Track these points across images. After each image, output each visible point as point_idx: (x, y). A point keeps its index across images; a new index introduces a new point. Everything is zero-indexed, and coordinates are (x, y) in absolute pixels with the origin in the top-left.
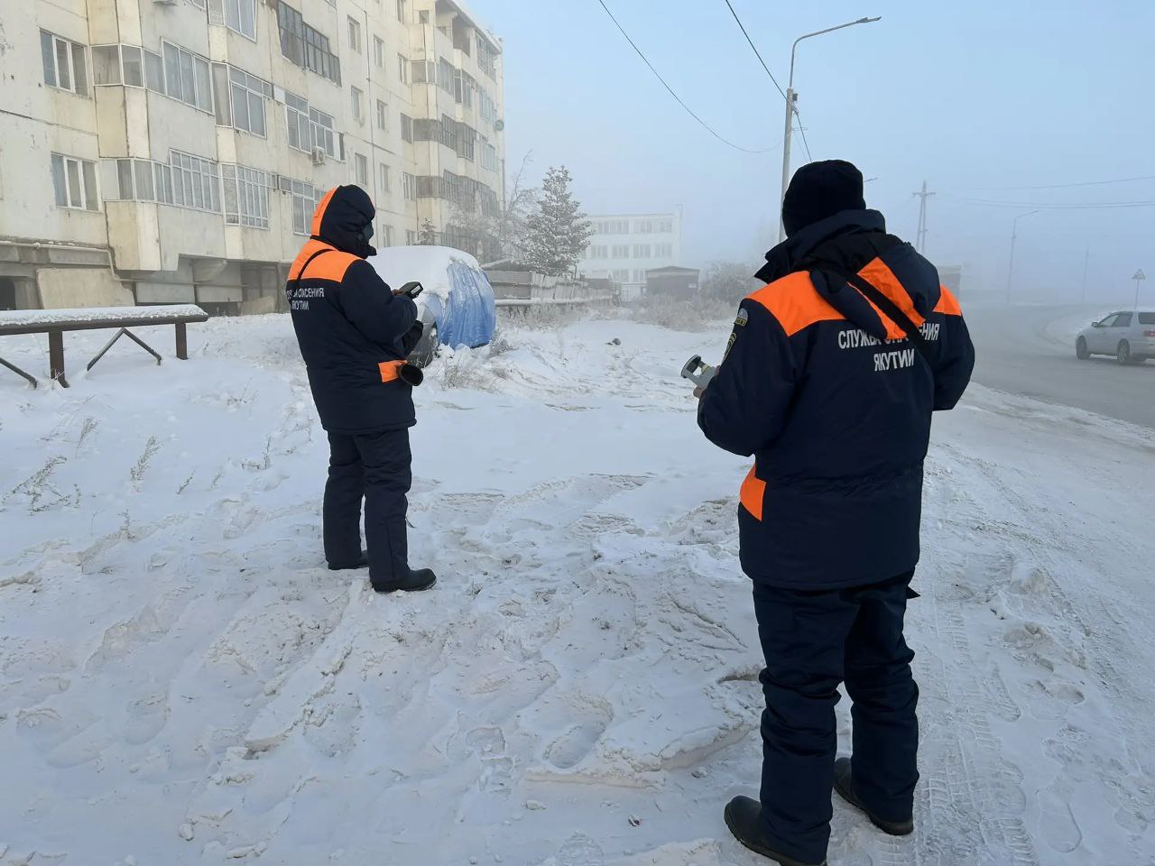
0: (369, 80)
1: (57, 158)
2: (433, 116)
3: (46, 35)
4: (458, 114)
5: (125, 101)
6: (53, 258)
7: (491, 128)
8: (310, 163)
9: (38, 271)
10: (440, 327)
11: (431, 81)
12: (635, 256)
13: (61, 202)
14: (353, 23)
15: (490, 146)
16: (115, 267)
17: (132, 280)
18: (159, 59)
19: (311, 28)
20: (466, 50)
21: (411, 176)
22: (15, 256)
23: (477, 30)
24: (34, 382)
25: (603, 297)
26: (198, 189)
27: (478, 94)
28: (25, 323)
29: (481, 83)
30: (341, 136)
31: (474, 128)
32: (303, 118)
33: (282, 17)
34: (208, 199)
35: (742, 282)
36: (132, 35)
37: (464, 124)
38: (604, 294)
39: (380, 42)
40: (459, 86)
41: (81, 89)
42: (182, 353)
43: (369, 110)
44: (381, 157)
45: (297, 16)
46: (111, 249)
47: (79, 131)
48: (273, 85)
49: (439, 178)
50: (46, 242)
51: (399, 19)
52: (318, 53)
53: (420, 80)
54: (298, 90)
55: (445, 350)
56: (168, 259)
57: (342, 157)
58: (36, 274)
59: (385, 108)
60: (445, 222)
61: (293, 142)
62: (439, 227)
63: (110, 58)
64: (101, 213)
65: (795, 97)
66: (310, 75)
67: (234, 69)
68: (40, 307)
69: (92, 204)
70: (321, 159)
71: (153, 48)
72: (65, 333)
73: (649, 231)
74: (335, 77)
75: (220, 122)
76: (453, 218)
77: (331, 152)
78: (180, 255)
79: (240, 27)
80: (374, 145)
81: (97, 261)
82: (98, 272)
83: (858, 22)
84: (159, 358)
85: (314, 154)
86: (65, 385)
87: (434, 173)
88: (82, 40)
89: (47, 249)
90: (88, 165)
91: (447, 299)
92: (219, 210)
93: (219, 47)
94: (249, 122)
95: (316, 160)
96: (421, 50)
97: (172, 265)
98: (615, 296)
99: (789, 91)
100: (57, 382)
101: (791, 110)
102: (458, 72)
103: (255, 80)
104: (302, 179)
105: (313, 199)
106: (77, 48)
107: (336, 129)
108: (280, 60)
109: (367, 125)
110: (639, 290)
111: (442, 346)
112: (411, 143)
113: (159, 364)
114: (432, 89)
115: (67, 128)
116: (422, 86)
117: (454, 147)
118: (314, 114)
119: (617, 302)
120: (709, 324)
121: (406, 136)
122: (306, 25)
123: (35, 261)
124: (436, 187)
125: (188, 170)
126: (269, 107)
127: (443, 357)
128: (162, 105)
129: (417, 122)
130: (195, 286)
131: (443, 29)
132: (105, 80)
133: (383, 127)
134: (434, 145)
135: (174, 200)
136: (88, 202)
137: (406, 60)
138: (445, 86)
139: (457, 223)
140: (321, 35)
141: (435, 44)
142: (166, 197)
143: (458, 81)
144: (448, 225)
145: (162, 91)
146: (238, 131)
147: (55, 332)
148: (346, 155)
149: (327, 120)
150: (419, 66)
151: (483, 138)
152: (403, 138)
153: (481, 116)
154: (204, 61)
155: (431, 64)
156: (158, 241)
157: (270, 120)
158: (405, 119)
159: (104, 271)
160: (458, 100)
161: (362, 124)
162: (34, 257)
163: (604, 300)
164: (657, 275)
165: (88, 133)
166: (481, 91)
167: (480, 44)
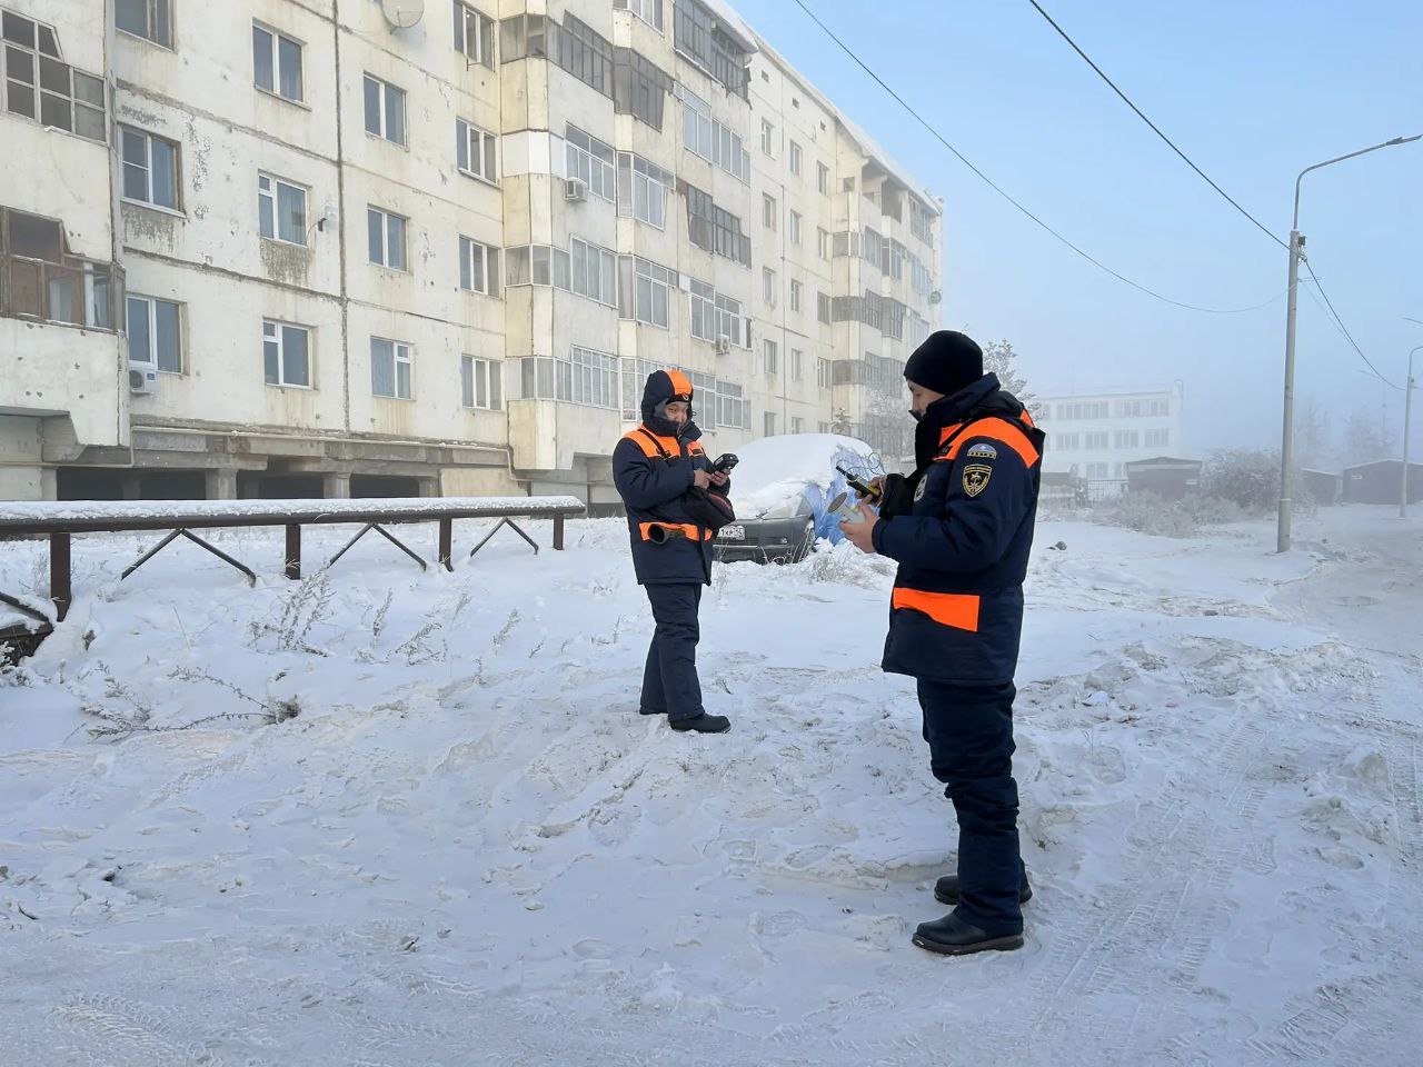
0: (783, 258)
1: (467, 359)
2: (855, 293)
3: (464, 241)
4: (885, 288)
5: (532, 301)
6: (457, 458)
7: (925, 300)
8: (714, 353)
9: (442, 470)
10: (818, 520)
11: (855, 254)
12: (1118, 446)
13: (468, 401)
14: (769, 201)
15: (923, 321)
16: (512, 466)
17: (528, 479)
18: (567, 256)
19: (721, 209)
20: (897, 216)
21: (828, 361)
22: (422, 456)
23: (911, 193)
24: (423, 564)
25: (1061, 495)
26: (597, 385)
27: (910, 265)
28: (421, 509)
29: (914, 251)
30: (749, 321)
31: (904, 302)
32: (709, 306)
33: (691, 203)
34: (606, 395)
35: (1258, 476)
36: (543, 235)
37: (892, 299)
38: (1063, 491)
39: (797, 216)
40: (887, 256)
41: (493, 291)
42: (558, 544)
43: (782, 291)
44: (794, 342)
45: (708, 200)
46: (511, 449)
47: (489, 332)
48: (678, 273)
49: (858, 362)
50: (451, 442)
51: (820, 190)
52: (728, 235)
53: (841, 253)
54: (703, 276)
55: (824, 545)
56: (563, 459)
57: (749, 345)
58: (440, 475)
59: (800, 288)
60: (864, 411)
61: (697, 331)
62: (855, 416)
63: (521, 258)
64: (503, 413)
65: (1302, 241)
66: (718, 260)
67: (640, 260)
68: (440, 495)
69: (496, 404)
70: (725, 348)
71: (561, 246)
72: (454, 520)
73: (1137, 413)
74: (745, 258)
75: (622, 315)
76: (871, 406)
77: (737, 340)
78: (575, 453)
79: (648, 216)
80: (785, 329)
81: (497, 461)
82: (496, 471)
83: (1388, 144)
84: (536, 548)
85: (718, 343)
86: (450, 569)
87: (854, 356)
88: (496, 242)
89: (451, 449)
90: (495, 365)
91: (829, 490)
92: (616, 406)
93: (625, 239)
94: (652, 314)
95: (720, 349)
96: (843, 220)
97: (567, 464)
98: (1077, 494)
99: (1293, 234)
100: (443, 566)
101: (1295, 257)
102: (886, 242)
103: (660, 270)
104: (704, 370)
105: (714, 391)
106: (493, 251)
107: (742, 315)
108: (687, 246)
109: (779, 307)
110: (1119, 487)
111: (820, 540)
112: (827, 323)
113: (536, 553)
114: (855, 262)
115: (478, 329)
116: (844, 259)
117: (879, 326)
118: (720, 300)
119: (1082, 501)
120: (1204, 528)
121: (823, 317)
122: (718, 208)
123: (440, 462)
124: (855, 371)
125: (587, 366)
126: (673, 297)
127: (820, 552)
128: (566, 301)
129: (836, 300)
130: (589, 486)
131: (870, 196)
132: (515, 282)
133: (797, 310)
134: (855, 325)
135: (573, 398)
136: (492, 402)
137: (826, 233)
138: (869, 258)
139: (876, 412)
140: (732, 216)
141: (862, 213)
142: (565, 395)
143: (886, 252)
144: (867, 415)
145: (568, 288)
146: (640, 324)
147: (445, 519)
148: (753, 343)
149: (733, 306)
150: (840, 238)
151: (914, 312)
152: (819, 319)
153: (913, 286)
154: (610, 254)
155: (855, 235)
156: (555, 439)
157: (673, 312)
158: (822, 298)
159: (502, 471)
160: (885, 272)
161: (773, 307)
162: (439, 458)
163: (1063, 500)
164: (1141, 468)
165: (497, 334)
166: (913, 259)
167: (914, 208)
